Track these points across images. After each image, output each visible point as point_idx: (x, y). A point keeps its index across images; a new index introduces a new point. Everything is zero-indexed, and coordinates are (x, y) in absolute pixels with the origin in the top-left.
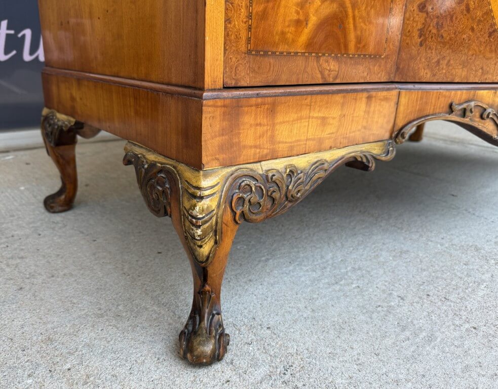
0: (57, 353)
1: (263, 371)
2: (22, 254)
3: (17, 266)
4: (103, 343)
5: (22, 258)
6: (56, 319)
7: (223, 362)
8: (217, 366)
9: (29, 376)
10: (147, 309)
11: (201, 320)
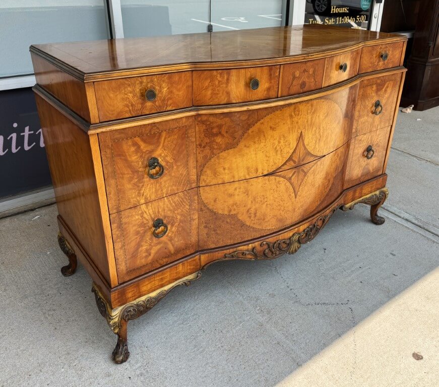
0: (71, 359)
1: (139, 365)
2: (54, 308)
3: (53, 315)
4: (87, 354)
5: (54, 310)
6: (70, 344)
7: (127, 362)
8: (124, 364)
9: (63, 368)
10: (104, 338)
11: (119, 349)
